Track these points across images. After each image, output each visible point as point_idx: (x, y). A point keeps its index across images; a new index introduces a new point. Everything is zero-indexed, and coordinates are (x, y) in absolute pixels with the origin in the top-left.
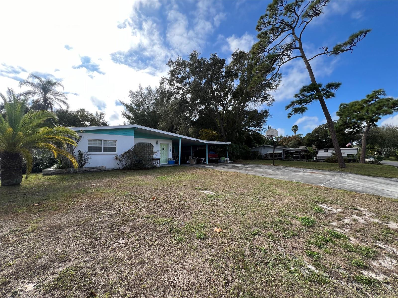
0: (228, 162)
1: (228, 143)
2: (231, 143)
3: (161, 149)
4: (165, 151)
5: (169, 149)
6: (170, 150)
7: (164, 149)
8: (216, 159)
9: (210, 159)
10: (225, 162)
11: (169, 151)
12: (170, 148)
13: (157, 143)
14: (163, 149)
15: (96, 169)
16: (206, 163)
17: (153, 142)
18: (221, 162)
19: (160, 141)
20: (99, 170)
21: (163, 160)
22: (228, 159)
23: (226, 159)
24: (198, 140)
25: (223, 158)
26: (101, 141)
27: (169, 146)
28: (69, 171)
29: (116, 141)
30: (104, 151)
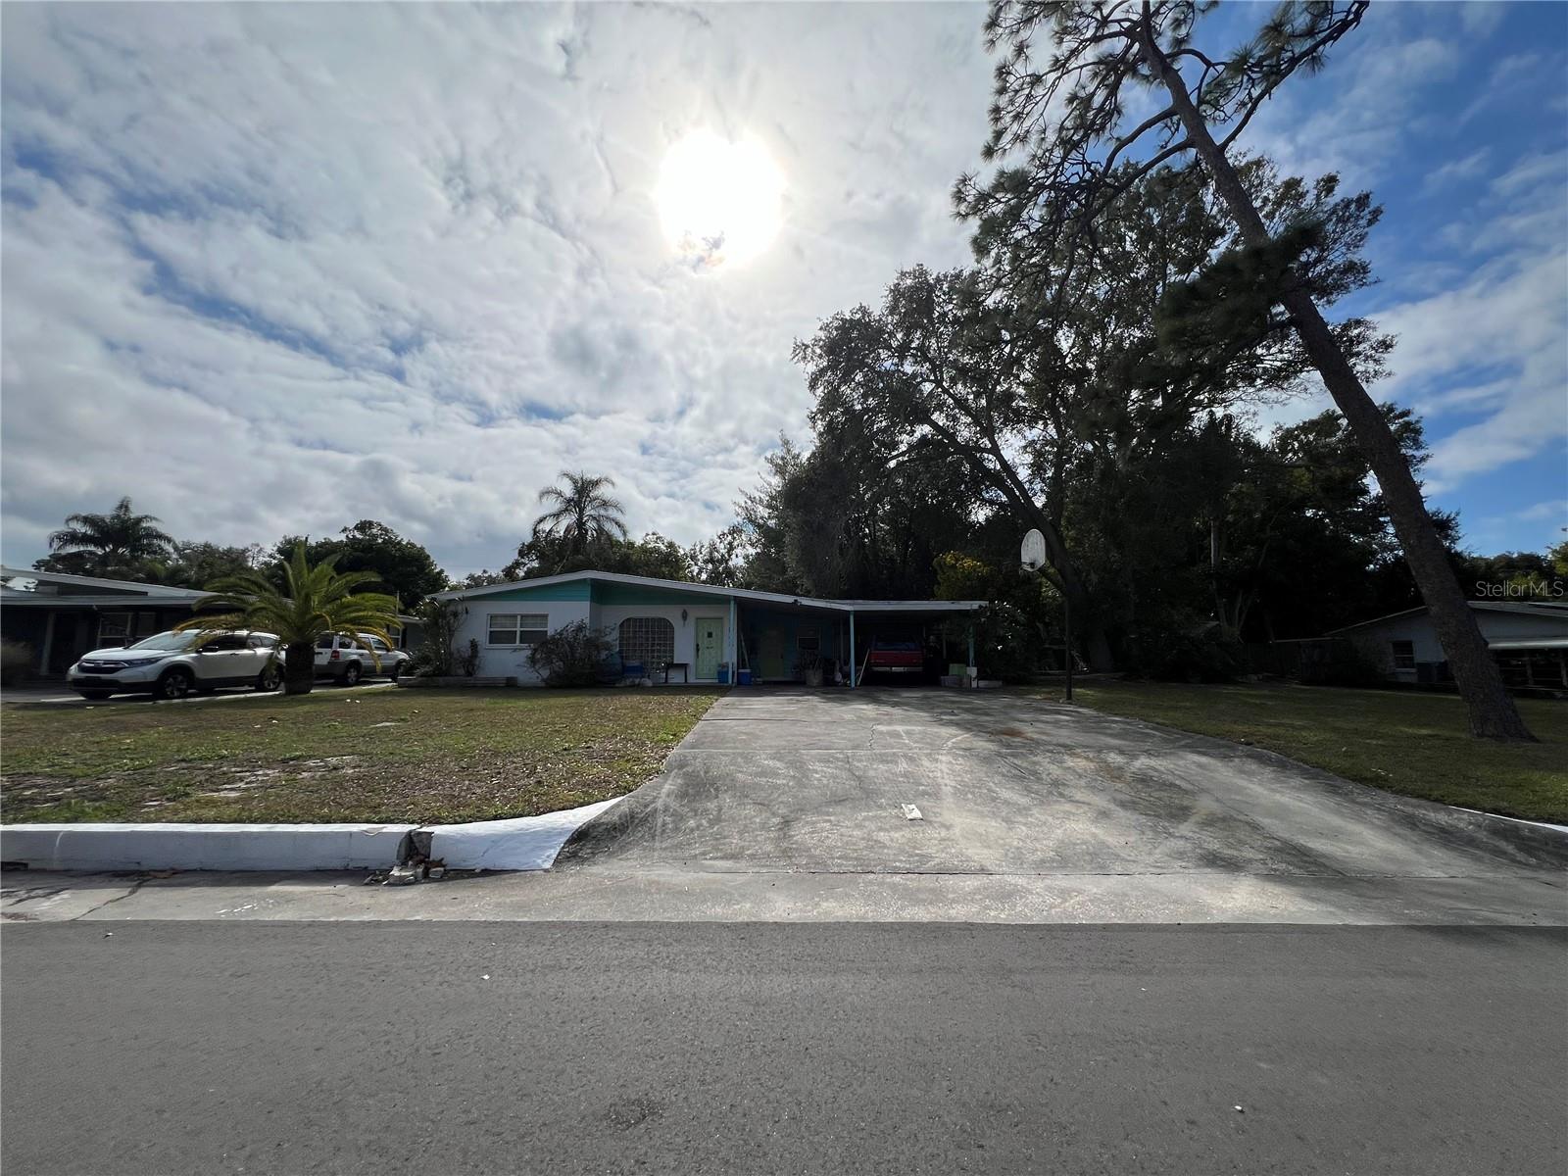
0: (974, 684)
1: (975, 605)
2: (984, 603)
3: (703, 635)
4: (716, 642)
5: (728, 634)
7: (714, 635)
11: (728, 640)
12: (732, 630)
13: (685, 616)
14: (710, 635)
16: (850, 686)
17: (671, 613)
19: (695, 612)
21: (710, 669)
22: (973, 671)
24: (801, 599)
25: (954, 668)
26: (515, 616)
29: (546, 616)
30: (521, 642)
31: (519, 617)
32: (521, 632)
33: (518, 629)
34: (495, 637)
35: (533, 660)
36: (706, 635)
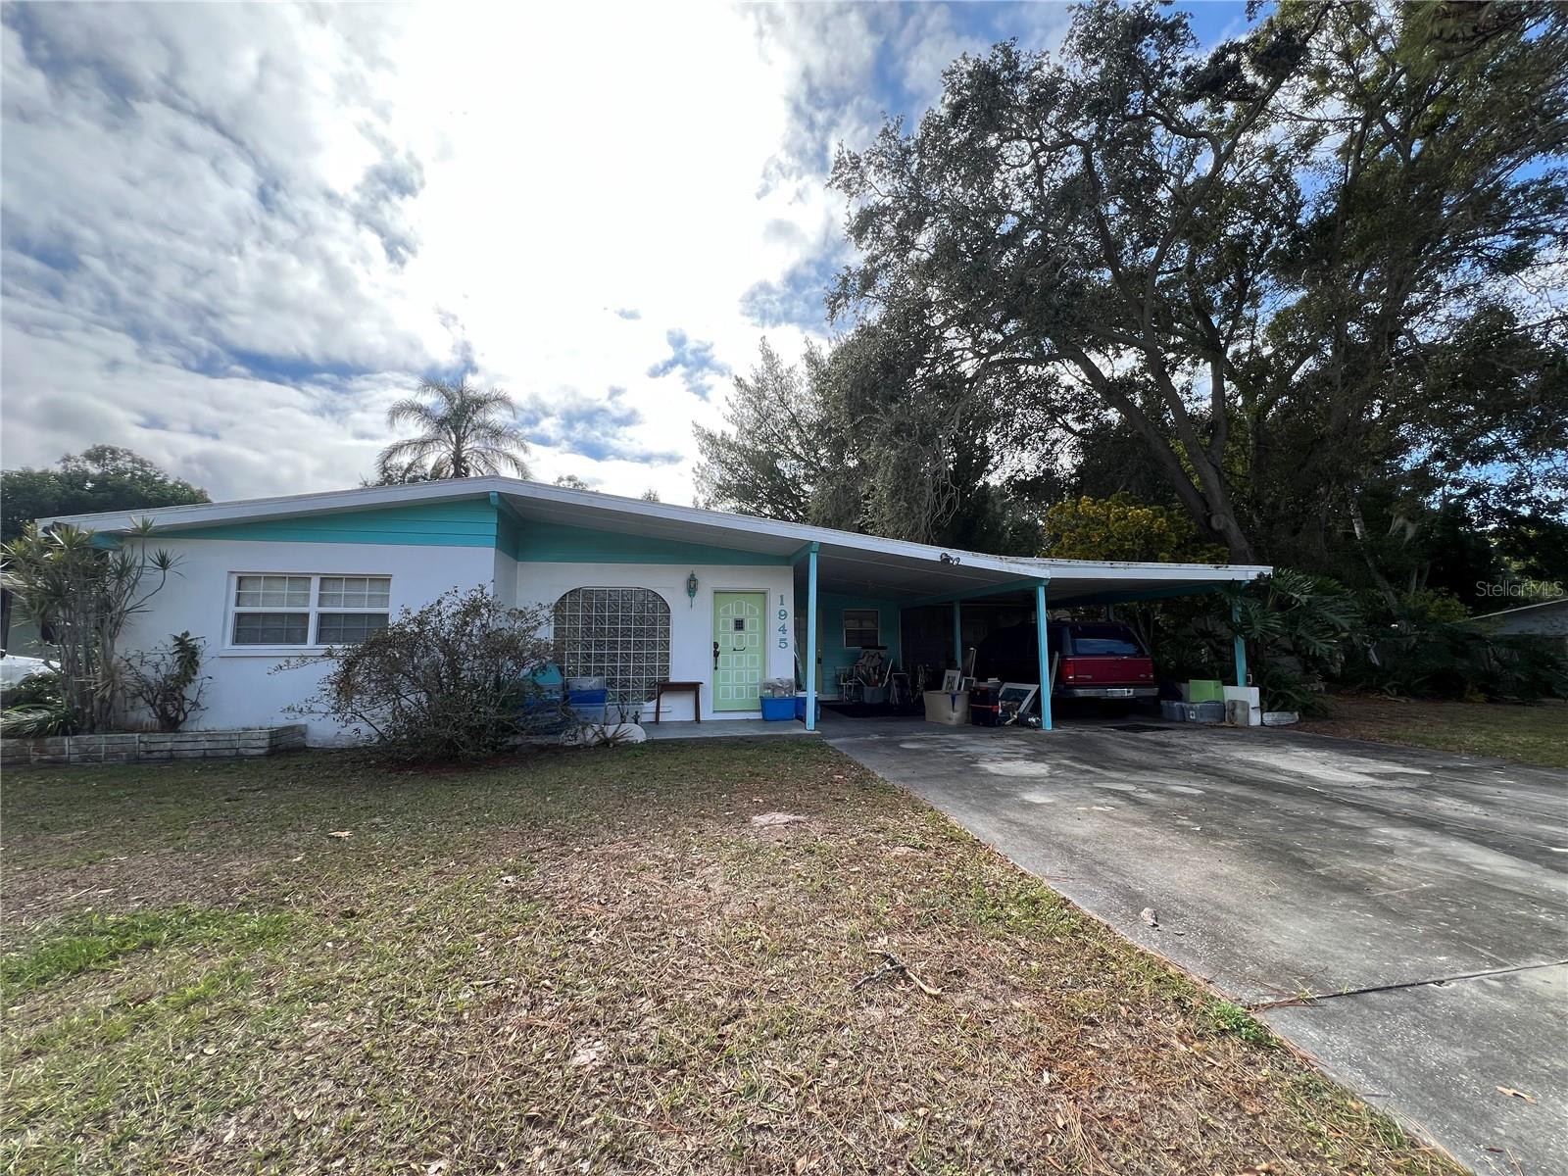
0: (1255, 719)
1: (1247, 573)
2: (1268, 570)
3: (725, 625)
4: (753, 639)
5: (774, 622)
6: (783, 630)
7: (747, 625)
8: (1126, 693)
9: (1080, 692)
10: (1224, 721)
11: (774, 636)
12: (783, 615)
13: (692, 588)
14: (739, 625)
15: (207, 745)
16: (1038, 726)
17: (664, 581)
18: (1183, 723)
19: (713, 579)
20: (227, 753)
21: (739, 693)
22: (1251, 695)
23: (1232, 693)
24: (953, 553)
25: (1203, 692)
26: (306, 579)
27: (774, 607)
28: (57, 749)
29: (385, 580)
30: (320, 640)
31: (315, 583)
32: (322, 617)
33: (313, 610)
34: (250, 629)
35: (345, 686)
36: (732, 624)
